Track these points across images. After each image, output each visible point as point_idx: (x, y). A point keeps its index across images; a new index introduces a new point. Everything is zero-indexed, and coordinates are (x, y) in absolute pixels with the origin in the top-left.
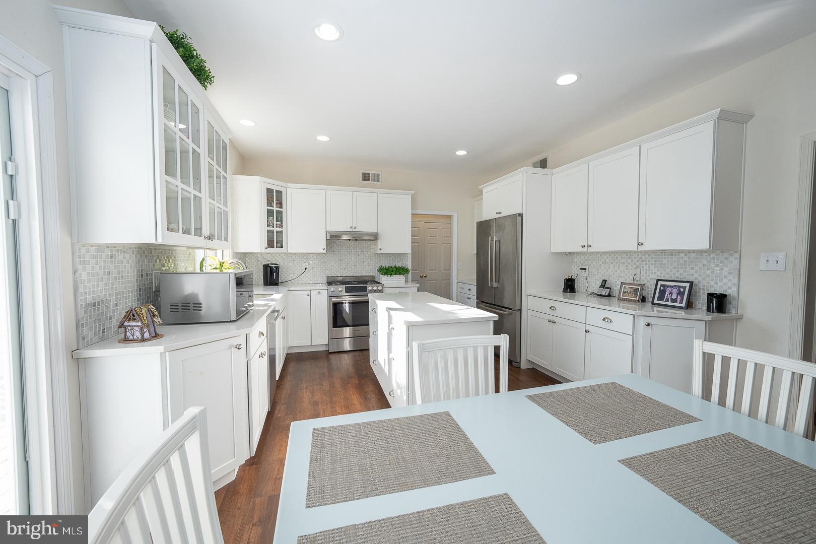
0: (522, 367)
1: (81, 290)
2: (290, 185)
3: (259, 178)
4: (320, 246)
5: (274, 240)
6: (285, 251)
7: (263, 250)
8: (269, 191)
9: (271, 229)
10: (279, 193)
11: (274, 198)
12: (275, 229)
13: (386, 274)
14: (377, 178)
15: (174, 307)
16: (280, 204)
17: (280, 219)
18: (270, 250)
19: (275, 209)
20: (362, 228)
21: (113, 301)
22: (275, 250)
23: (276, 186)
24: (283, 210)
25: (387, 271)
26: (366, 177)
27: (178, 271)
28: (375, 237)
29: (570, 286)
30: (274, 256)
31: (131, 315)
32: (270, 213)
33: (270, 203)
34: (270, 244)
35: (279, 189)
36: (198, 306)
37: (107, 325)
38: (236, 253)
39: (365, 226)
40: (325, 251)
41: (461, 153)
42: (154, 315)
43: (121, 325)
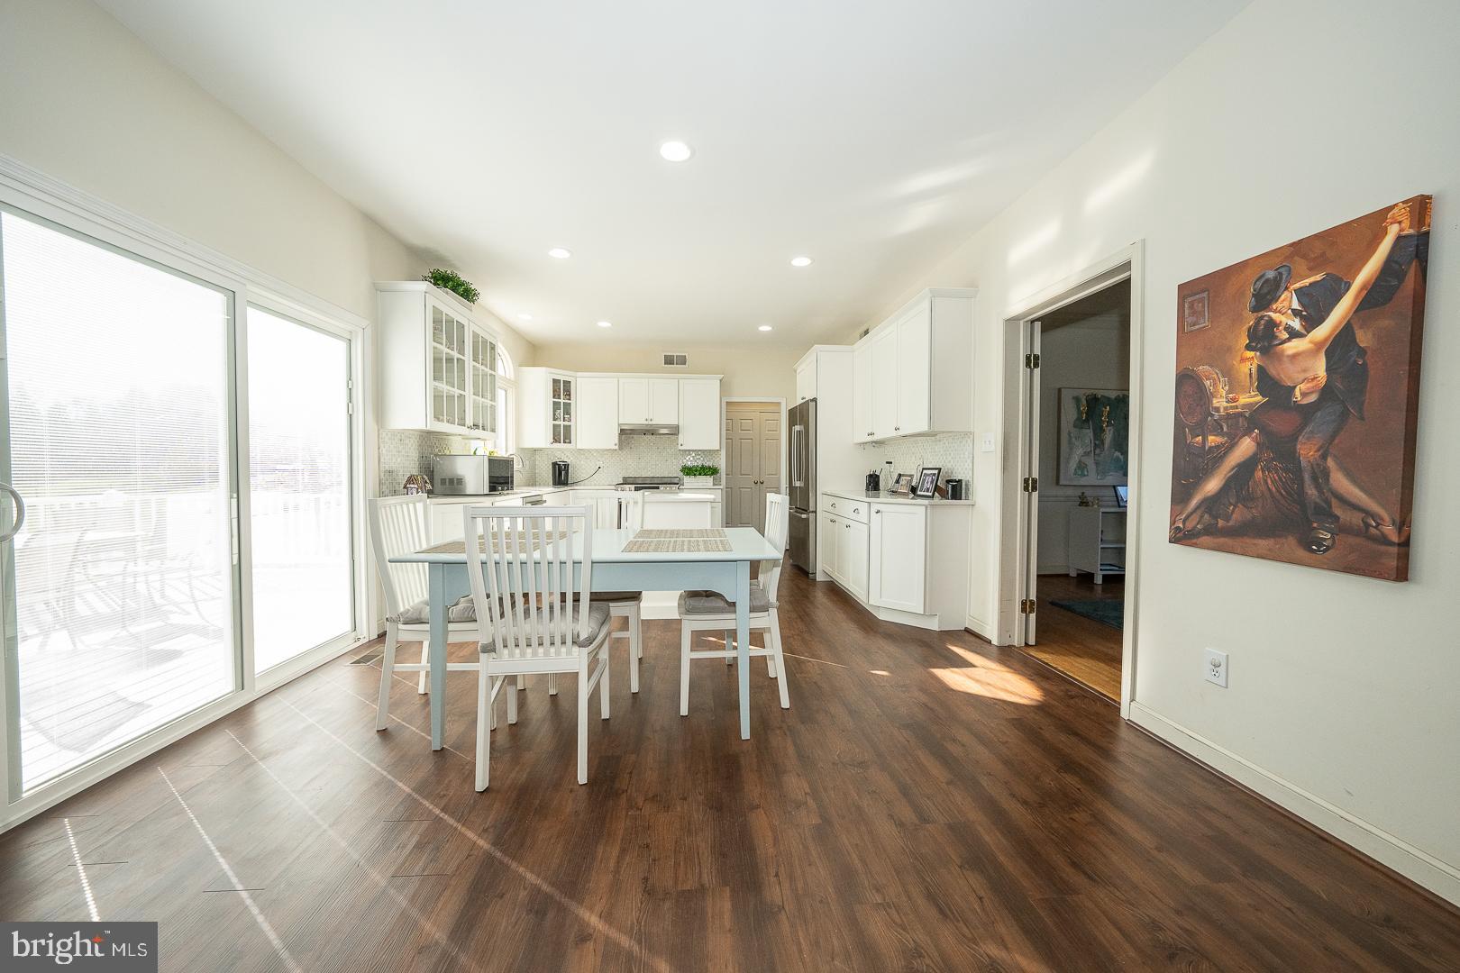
0: (818, 580)
1: (382, 460)
2: (579, 374)
3: (544, 369)
4: (612, 440)
5: (562, 435)
6: (574, 448)
7: (548, 446)
8: (556, 382)
9: (556, 422)
10: (567, 384)
11: (562, 390)
12: (562, 423)
13: (688, 474)
14: (682, 360)
15: (443, 481)
16: (568, 395)
17: (567, 411)
18: (557, 445)
19: (562, 401)
20: (659, 420)
21: (401, 473)
22: (562, 445)
23: (562, 375)
24: (572, 402)
25: (688, 471)
26: (669, 360)
27: (452, 453)
28: (675, 431)
29: (873, 483)
30: (563, 452)
31: (411, 480)
32: (556, 406)
33: (556, 394)
34: (556, 440)
35: (567, 379)
36: (460, 481)
37: (397, 488)
38: (522, 449)
39: (662, 418)
40: (617, 447)
41: (765, 328)
42: (426, 482)
43: (405, 487)
